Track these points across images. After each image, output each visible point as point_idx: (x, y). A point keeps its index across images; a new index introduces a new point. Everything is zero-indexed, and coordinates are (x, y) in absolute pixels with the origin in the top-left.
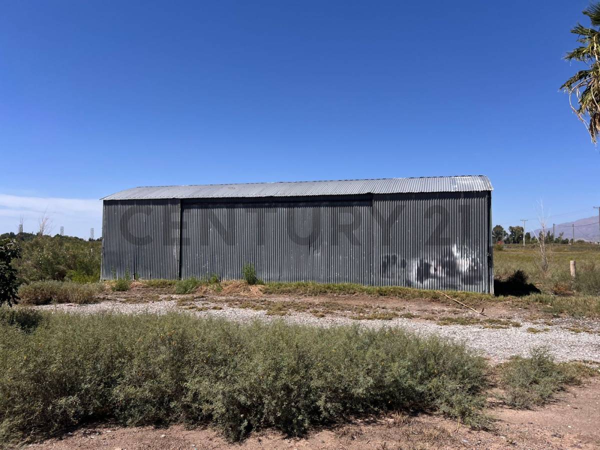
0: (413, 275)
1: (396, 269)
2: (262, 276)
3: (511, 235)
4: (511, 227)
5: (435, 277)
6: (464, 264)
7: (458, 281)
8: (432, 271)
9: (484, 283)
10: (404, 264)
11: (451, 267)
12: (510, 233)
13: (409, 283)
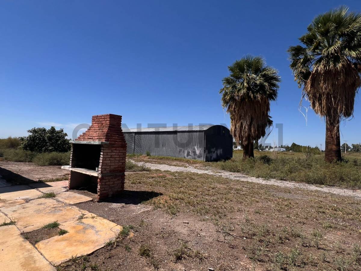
0: (186, 154)
1: (182, 153)
2: (151, 154)
3: (353, 148)
4: (353, 145)
5: (191, 156)
6: (198, 152)
7: (196, 157)
8: (190, 154)
9: (203, 158)
10: (184, 152)
11: (194, 152)
12: (352, 147)
13: (185, 157)
